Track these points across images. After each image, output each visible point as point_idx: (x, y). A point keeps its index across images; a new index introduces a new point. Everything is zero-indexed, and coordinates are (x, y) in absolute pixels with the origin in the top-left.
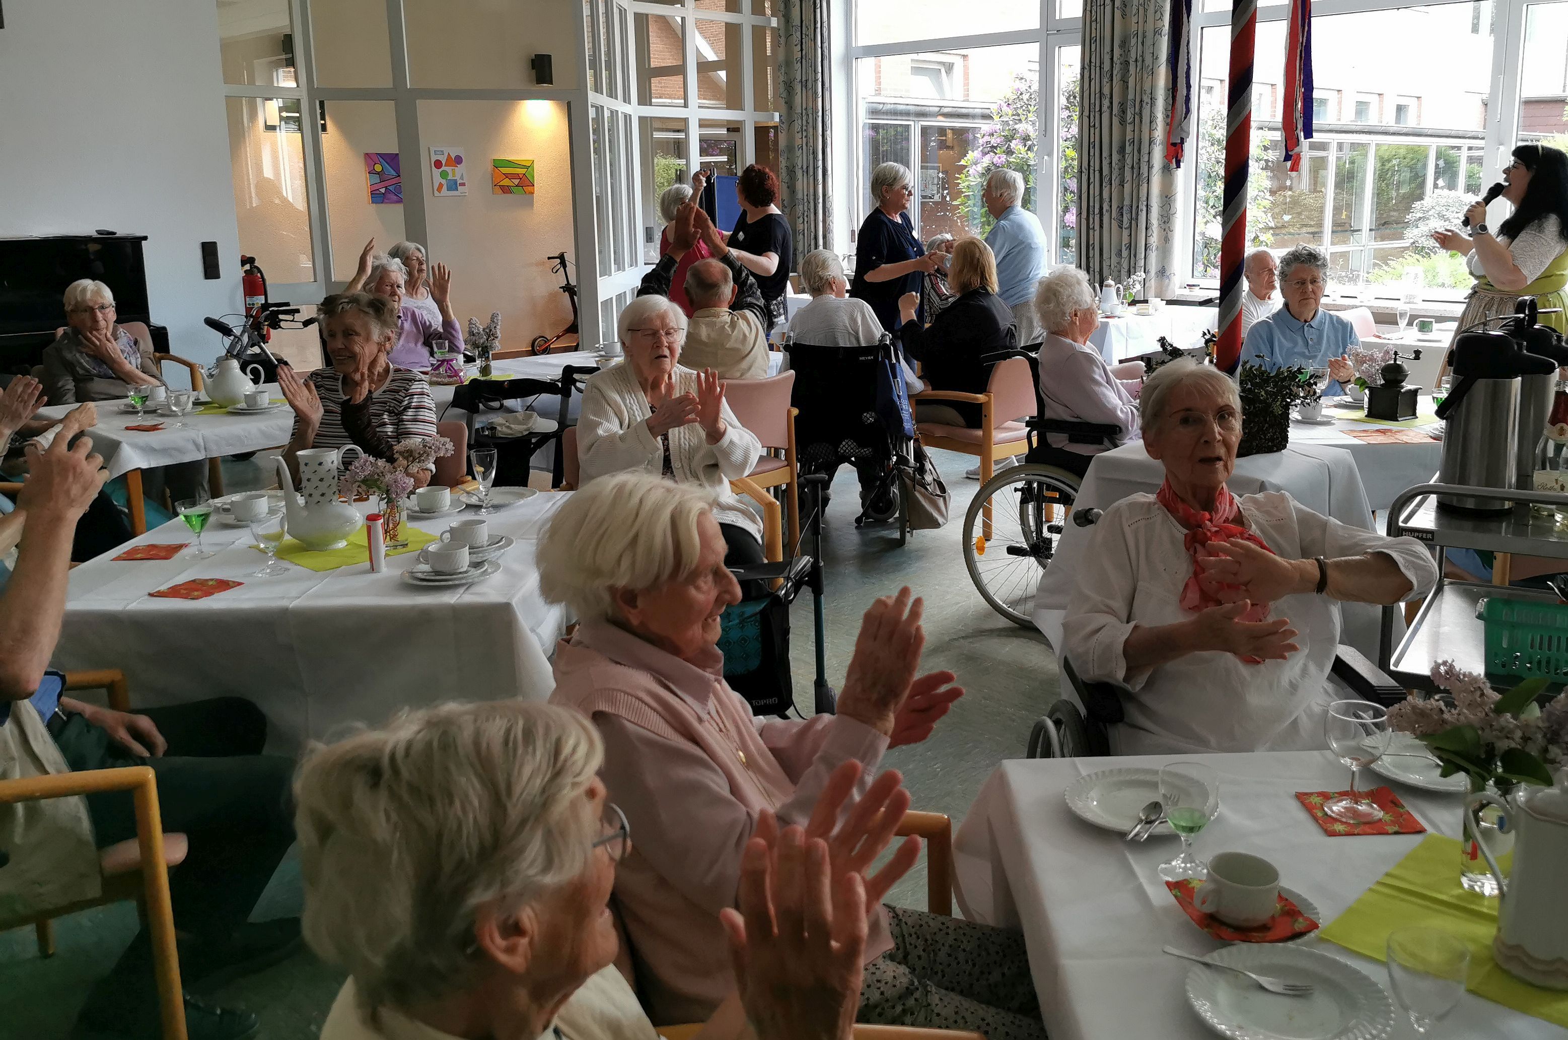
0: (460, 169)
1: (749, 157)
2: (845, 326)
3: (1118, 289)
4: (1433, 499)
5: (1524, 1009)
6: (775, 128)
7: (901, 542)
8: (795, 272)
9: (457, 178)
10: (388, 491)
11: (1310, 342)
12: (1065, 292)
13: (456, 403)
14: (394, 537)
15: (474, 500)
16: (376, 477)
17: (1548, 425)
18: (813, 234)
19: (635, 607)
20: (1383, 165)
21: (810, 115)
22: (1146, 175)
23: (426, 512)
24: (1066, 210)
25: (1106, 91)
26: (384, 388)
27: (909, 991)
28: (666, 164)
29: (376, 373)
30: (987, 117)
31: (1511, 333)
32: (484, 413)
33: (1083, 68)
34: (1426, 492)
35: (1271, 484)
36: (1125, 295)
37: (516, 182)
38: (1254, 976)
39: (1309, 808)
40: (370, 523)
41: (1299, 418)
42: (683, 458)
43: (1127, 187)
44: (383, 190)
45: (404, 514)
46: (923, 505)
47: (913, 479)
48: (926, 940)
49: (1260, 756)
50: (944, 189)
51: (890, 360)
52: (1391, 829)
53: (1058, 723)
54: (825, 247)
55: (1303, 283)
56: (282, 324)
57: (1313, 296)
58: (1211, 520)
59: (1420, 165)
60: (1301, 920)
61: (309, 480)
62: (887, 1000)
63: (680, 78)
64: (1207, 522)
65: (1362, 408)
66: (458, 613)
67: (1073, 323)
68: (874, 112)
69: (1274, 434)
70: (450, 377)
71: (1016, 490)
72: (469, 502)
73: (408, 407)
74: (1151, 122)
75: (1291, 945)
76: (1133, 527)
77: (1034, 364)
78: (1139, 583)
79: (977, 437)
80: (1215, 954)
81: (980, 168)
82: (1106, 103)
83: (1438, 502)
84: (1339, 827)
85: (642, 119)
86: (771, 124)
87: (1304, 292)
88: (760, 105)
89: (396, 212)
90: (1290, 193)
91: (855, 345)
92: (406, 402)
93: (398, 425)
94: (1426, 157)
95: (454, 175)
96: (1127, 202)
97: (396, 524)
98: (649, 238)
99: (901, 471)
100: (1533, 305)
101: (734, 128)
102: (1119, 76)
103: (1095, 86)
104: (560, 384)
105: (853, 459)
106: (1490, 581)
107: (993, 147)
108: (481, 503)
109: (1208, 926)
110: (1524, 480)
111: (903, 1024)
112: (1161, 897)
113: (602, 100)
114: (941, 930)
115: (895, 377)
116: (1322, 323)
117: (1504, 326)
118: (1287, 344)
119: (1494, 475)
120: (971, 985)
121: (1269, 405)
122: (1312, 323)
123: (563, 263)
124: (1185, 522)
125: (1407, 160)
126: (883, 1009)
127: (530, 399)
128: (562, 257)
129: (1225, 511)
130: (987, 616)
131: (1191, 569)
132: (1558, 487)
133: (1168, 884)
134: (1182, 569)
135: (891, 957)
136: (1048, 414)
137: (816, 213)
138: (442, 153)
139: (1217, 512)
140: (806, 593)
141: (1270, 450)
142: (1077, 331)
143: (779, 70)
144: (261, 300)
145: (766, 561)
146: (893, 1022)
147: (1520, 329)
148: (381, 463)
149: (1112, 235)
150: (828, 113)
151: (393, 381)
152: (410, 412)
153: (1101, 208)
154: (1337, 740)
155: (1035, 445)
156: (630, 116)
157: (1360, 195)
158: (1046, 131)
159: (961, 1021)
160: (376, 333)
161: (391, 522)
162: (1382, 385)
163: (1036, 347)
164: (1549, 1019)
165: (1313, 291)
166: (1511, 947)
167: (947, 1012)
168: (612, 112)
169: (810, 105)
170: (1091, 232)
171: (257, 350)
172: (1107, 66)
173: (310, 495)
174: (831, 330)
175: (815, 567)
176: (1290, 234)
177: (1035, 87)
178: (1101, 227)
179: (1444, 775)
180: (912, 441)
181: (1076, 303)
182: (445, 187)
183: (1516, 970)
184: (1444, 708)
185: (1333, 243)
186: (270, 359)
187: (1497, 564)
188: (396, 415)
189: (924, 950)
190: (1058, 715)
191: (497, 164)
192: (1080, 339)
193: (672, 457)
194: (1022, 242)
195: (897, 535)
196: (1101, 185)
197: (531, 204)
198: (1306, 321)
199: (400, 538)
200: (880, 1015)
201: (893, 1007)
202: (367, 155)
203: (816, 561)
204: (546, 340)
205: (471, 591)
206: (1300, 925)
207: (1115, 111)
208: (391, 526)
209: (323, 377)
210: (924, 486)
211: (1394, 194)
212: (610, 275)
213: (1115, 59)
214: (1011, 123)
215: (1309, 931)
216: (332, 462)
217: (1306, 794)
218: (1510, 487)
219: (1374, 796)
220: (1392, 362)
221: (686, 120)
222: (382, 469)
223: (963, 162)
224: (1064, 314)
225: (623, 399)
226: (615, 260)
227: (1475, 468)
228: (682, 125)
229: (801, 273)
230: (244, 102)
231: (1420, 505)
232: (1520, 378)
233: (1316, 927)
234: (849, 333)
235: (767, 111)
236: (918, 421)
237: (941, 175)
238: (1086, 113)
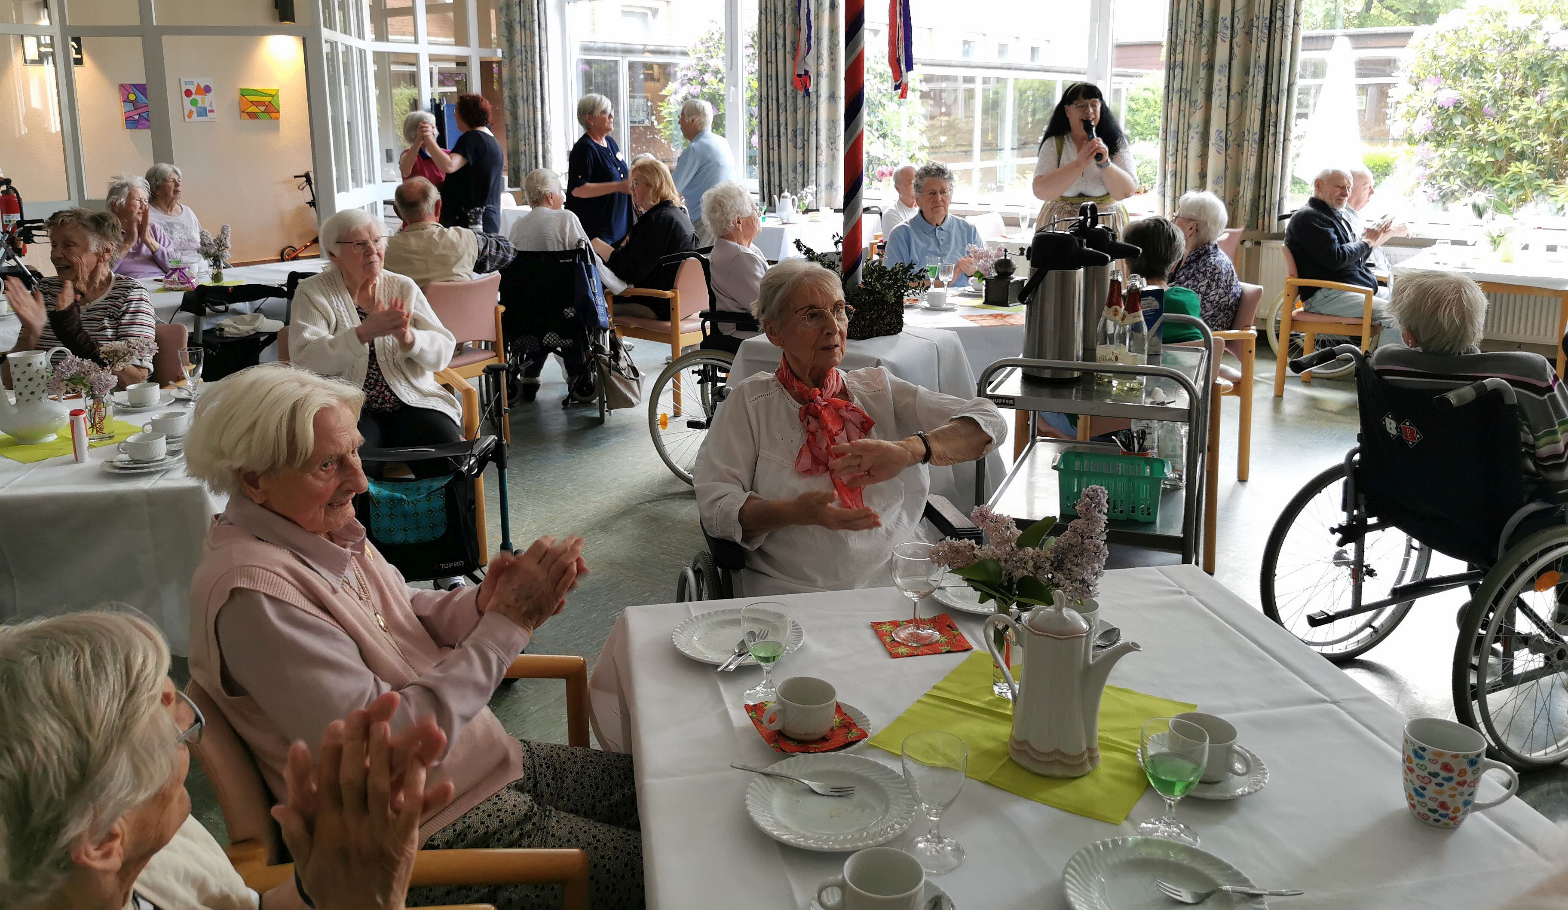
0: (209, 97)
1: (476, 88)
2: (556, 235)
3: (793, 200)
4: (1019, 372)
5: (1026, 795)
6: (499, 63)
7: (601, 421)
8: (519, 187)
9: (207, 105)
10: (92, 387)
11: (941, 243)
12: (729, 204)
13: (185, 307)
14: (100, 430)
15: (184, 395)
16: (82, 375)
17: (1106, 307)
18: (533, 155)
19: (257, 488)
20: (1021, 95)
21: (529, 52)
22: (815, 103)
23: (136, 407)
24: (752, 133)
25: (780, 31)
26: (106, 295)
27: (527, 817)
28: (403, 93)
29: (98, 282)
30: (684, 54)
31: (1076, 234)
32: (211, 316)
33: (760, 13)
34: (1015, 365)
35: (885, 360)
36: (799, 206)
37: (263, 108)
38: (806, 782)
39: (880, 635)
40: (73, 418)
41: (928, 306)
42: (387, 352)
43: (800, 113)
44: (136, 117)
45: (110, 409)
46: (619, 389)
47: (609, 365)
48: (555, 769)
49: (859, 591)
50: (652, 114)
51: (586, 262)
52: (944, 649)
53: (697, 572)
54: (544, 166)
55: (934, 193)
56: (35, 239)
57: (942, 204)
58: (821, 395)
59: (1050, 95)
60: (854, 731)
61: (18, 380)
62: (506, 827)
63: (409, 19)
64: (818, 397)
65: (981, 296)
66: (153, 498)
67: (737, 229)
68: (586, 49)
69: (891, 319)
70: (182, 283)
71: (693, 372)
72: (178, 397)
73: (125, 313)
74: (818, 58)
75: (841, 753)
76: (755, 403)
77: (705, 264)
78: (761, 451)
79: (667, 327)
80: (776, 765)
81: (679, 97)
82: (780, 42)
83: (1023, 374)
84: (902, 650)
85: (376, 53)
86: (494, 59)
87: (936, 202)
88: (484, 41)
89: (145, 135)
90: (946, 118)
91: (563, 249)
92: (124, 308)
93: (117, 329)
94: (1055, 89)
95: (203, 102)
96: (800, 126)
97: (102, 419)
98: (389, 158)
99: (598, 359)
100: (1094, 209)
101: (462, 63)
102: (791, 19)
103: (771, 28)
104: (285, 289)
105: (559, 349)
106: (1076, 438)
107: (690, 79)
108: (189, 397)
109: (776, 741)
110: (1089, 353)
111: (520, 846)
112: (741, 719)
113: (337, 36)
114: (569, 759)
115: (590, 277)
116: (950, 226)
117: (1072, 226)
118: (922, 245)
119: (1064, 351)
120: (594, 807)
121: (884, 295)
122: (943, 227)
123: (309, 181)
124: (800, 398)
125: (1040, 92)
126: (502, 835)
127: (258, 303)
128: (307, 176)
129: (833, 386)
130: (670, 482)
131: (805, 438)
132: (1113, 358)
133: (747, 707)
134: (798, 438)
135: (519, 787)
136: (719, 307)
137: (535, 136)
138: (192, 83)
139: (826, 388)
140: (491, 466)
141: (888, 333)
142: (742, 237)
143: (501, 12)
144: (17, 217)
145: (463, 440)
146: (511, 845)
147: (1082, 230)
148: (87, 362)
149: (789, 155)
150: (544, 50)
151: (114, 289)
152: (127, 317)
153: (779, 131)
154: (901, 577)
155: (708, 333)
156: (365, 51)
157: (1002, 120)
158: (732, 65)
159: (574, 841)
160: (94, 245)
161: (97, 416)
162: (995, 277)
163: (708, 250)
164: (1046, 803)
165: (943, 200)
166: (1020, 743)
167: (562, 833)
168: (347, 47)
169: (528, 41)
170: (771, 151)
171: (12, 263)
172: (780, 11)
173: (20, 394)
174: (542, 237)
175: (499, 445)
176: (947, 152)
177: (723, 29)
178: (779, 147)
179: (982, 601)
180: (608, 332)
181: (738, 212)
182: (195, 114)
183: (1024, 762)
184: (975, 546)
185: (982, 160)
186: (24, 272)
187: (1080, 423)
188: (116, 319)
189: (553, 779)
190: (699, 565)
191: (244, 93)
192: (745, 242)
193: (377, 352)
194: (709, 161)
195: (597, 414)
196: (778, 112)
197: (277, 128)
198: (937, 225)
199: (106, 431)
200: (499, 840)
201: (511, 832)
202: (122, 86)
203: (500, 439)
204: (294, 250)
205: (166, 476)
206: (851, 736)
207: (788, 49)
208: (97, 420)
209: (50, 284)
210: (619, 371)
211: (1030, 119)
212: (348, 191)
213: (787, 5)
214: (704, 59)
215: (859, 741)
216: (41, 363)
217: (880, 623)
218: (1078, 360)
219: (935, 623)
220: (1003, 258)
221: (416, 55)
222: (87, 368)
223: (664, 93)
224: (728, 222)
225: (331, 303)
226: (352, 178)
227: (1050, 345)
228: (412, 60)
229: (524, 188)
230: (12, 39)
231: (1007, 376)
232: (1082, 269)
233: (866, 736)
234: (558, 241)
235: (491, 47)
236: (616, 314)
237: (649, 104)
238: (764, 50)
